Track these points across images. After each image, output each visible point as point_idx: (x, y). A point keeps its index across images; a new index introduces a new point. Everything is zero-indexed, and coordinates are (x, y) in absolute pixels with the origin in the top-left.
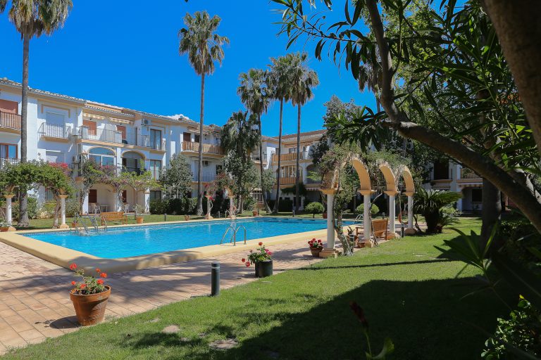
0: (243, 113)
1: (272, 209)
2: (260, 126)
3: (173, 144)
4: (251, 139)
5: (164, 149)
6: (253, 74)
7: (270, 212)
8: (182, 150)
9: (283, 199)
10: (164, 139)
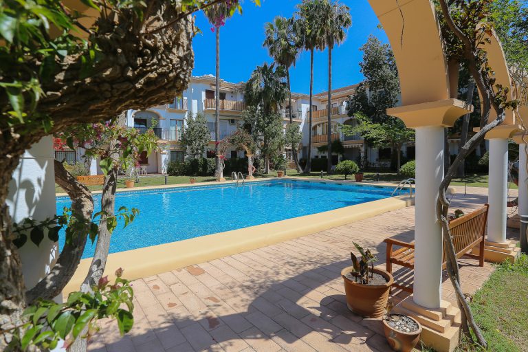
0: (269, 66)
1: (303, 169)
2: (288, 79)
3: (195, 102)
4: (276, 92)
5: (185, 108)
6: (279, 23)
7: (301, 171)
8: (204, 108)
9: (320, 157)
10: (185, 98)
